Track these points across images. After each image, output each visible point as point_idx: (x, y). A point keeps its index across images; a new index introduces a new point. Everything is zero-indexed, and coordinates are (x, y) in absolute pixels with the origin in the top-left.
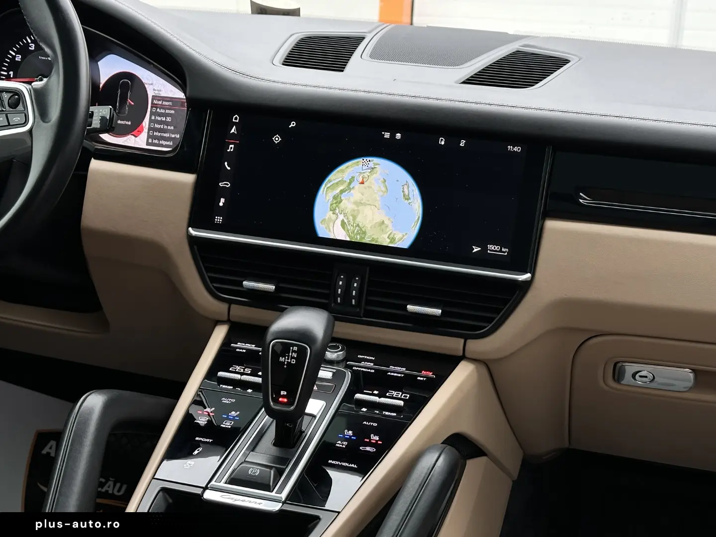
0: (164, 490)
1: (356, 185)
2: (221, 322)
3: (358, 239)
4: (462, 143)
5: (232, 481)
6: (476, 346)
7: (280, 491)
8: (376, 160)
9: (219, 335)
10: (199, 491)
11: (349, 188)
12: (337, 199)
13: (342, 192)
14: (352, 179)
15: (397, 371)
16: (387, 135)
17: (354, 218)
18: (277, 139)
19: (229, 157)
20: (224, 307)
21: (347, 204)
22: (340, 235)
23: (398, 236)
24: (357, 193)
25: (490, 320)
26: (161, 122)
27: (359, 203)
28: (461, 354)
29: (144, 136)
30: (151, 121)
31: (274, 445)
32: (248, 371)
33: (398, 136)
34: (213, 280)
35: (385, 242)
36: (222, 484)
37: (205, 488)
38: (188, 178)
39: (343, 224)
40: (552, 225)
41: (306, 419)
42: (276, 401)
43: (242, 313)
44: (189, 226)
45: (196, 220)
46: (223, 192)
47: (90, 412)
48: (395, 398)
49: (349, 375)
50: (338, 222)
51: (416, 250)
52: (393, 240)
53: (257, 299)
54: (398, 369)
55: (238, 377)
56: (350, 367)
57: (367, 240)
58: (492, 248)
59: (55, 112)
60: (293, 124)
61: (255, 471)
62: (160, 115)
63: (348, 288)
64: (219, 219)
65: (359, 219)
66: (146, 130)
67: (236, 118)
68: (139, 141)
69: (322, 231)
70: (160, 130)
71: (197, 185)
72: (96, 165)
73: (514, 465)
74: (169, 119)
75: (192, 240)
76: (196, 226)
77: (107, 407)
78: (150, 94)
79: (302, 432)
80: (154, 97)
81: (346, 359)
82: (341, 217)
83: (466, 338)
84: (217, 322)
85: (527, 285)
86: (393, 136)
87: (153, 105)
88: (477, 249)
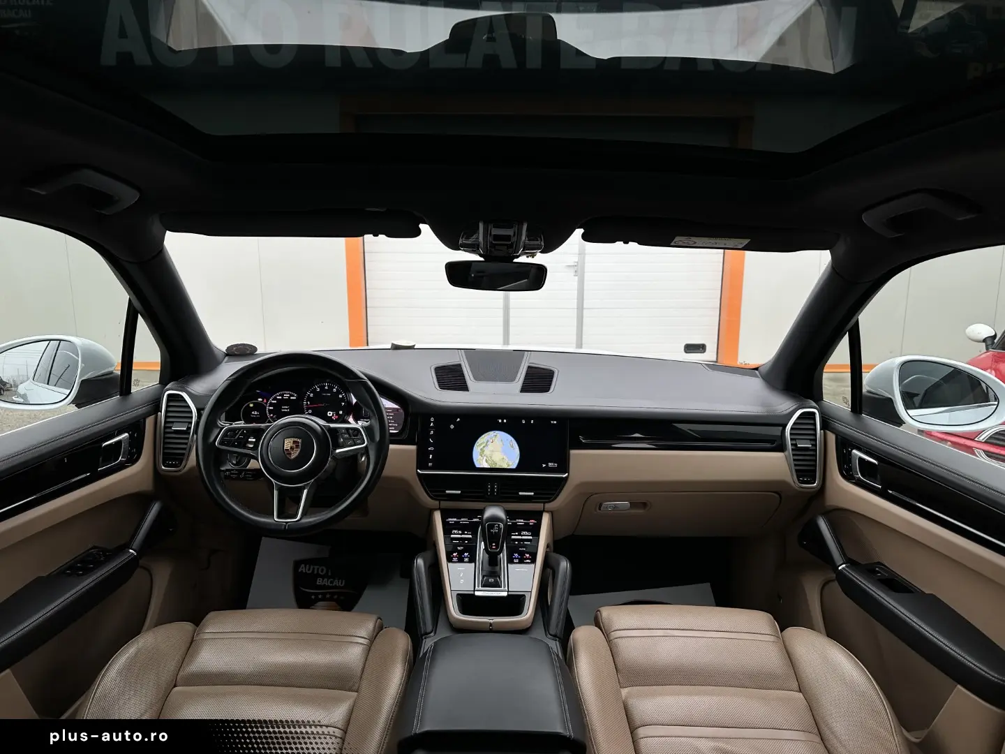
0: (458, 594)
1: (490, 444)
2: (436, 509)
3: (494, 466)
4: (532, 422)
5: (483, 586)
6: (548, 506)
7: (504, 587)
8: (497, 432)
9: (437, 516)
10: (472, 592)
11: (486, 445)
12: (483, 450)
13: (484, 447)
14: (488, 441)
15: (520, 522)
16: (500, 421)
17: (491, 457)
18: (452, 427)
19: (431, 436)
20: (437, 502)
21: (487, 452)
22: (486, 465)
23: (511, 464)
24: (490, 446)
25: (553, 494)
27: (493, 451)
28: (542, 509)
32: (460, 532)
33: (505, 421)
34: (431, 491)
35: (505, 467)
36: (480, 588)
37: (474, 591)
38: (414, 447)
39: (486, 461)
40: (573, 452)
42: (491, 548)
43: (445, 504)
44: (417, 469)
45: (420, 466)
46: (431, 452)
47: (420, 568)
48: (526, 536)
50: (484, 460)
51: (520, 468)
52: (508, 465)
53: (453, 498)
54: (520, 520)
55: (460, 536)
57: (497, 467)
58: (550, 464)
59: (378, 438)
60: (458, 420)
63: (493, 488)
64: (430, 465)
65: (493, 458)
67: (432, 419)
69: (478, 465)
71: (418, 451)
75: (419, 475)
76: (420, 469)
77: (424, 562)
82: (485, 458)
83: (544, 503)
84: (434, 509)
85: (566, 478)
86: (503, 421)
88: (544, 466)
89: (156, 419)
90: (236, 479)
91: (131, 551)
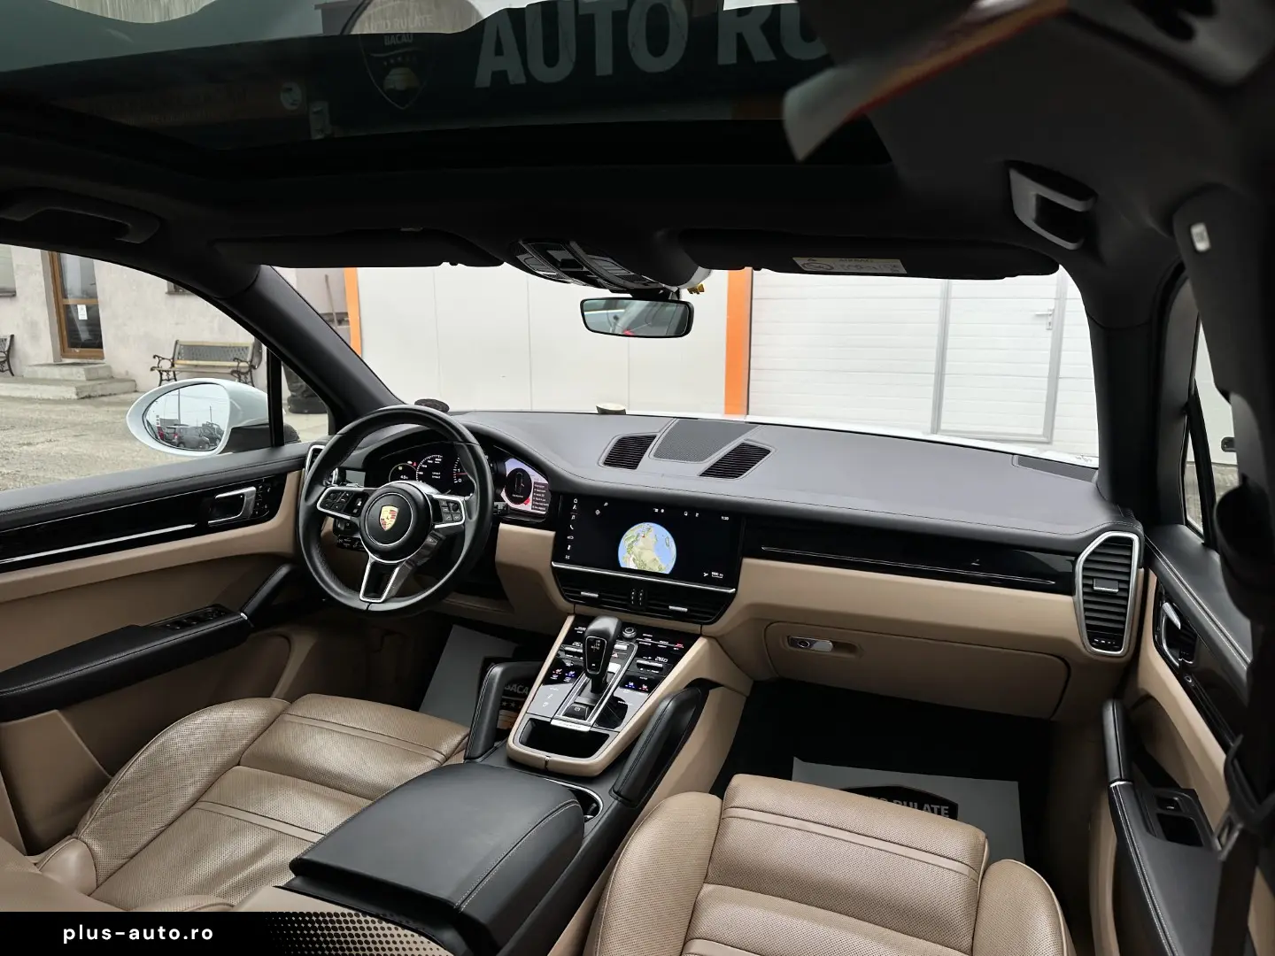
0: (531, 719)
1: (640, 538)
3: (642, 568)
4: (697, 514)
5: (567, 713)
6: (706, 628)
7: (590, 720)
8: (651, 524)
9: (569, 621)
10: (548, 720)
11: (637, 540)
12: (631, 546)
13: (633, 542)
14: (638, 536)
15: (663, 644)
16: (657, 510)
17: (640, 556)
18: (598, 512)
19: (573, 522)
20: (571, 606)
21: (636, 550)
22: (632, 566)
23: (663, 566)
24: (641, 543)
25: (714, 615)
26: (538, 497)
27: (642, 549)
28: (699, 632)
29: (530, 504)
30: (533, 496)
31: (591, 691)
33: (662, 511)
34: (566, 591)
35: (657, 570)
36: (561, 716)
37: (552, 719)
38: (552, 534)
39: (634, 560)
40: (746, 561)
41: (609, 675)
43: (584, 609)
44: (552, 561)
45: (555, 558)
46: (570, 542)
47: (494, 677)
48: (660, 662)
49: (636, 647)
50: (631, 559)
51: (674, 574)
52: (660, 569)
53: (589, 601)
54: (664, 642)
55: (575, 650)
56: (637, 642)
57: (647, 569)
58: (715, 574)
60: (606, 504)
61: (578, 708)
62: (538, 493)
63: (637, 596)
64: (567, 557)
65: (643, 558)
66: (531, 501)
67: (576, 501)
68: (527, 507)
69: (623, 565)
70: (538, 501)
71: (556, 537)
72: (503, 526)
73: (746, 689)
74: (543, 495)
75: (556, 571)
76: (556, 561)
77: (503, 674)
78: (533, 481)
79: (606, 684)
80: (535, 483)
81: (636, 637)
82: (633, 556)
83: (702, 624)
84: (569, 614)
85: (733, 595)
86: (660, 511)
87: (535, 488)
88: (706, 575)
89: (301, 473)
90: (349, 548)
91: (242, 614)
